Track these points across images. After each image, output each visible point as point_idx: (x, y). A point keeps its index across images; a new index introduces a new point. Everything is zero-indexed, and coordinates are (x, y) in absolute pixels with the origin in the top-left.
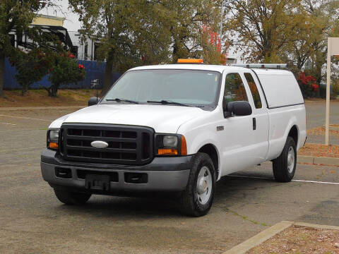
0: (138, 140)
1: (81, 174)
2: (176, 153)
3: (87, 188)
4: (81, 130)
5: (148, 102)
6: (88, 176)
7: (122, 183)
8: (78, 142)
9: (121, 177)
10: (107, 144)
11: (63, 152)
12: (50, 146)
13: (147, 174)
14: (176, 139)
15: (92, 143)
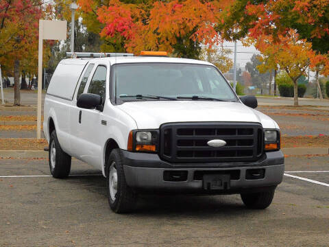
0: (254, 136)
1: (198, 175)
2: (276, 147)
5: (178, 98)
6: (206, 177)
7: (243, 180)
8: (189, 143)
9: (243, 174)
10: (225, 143)
11: (168, 154)
12: (137, 149)
13: (264, 170)
14: (275, 133)
15: (209, 142)
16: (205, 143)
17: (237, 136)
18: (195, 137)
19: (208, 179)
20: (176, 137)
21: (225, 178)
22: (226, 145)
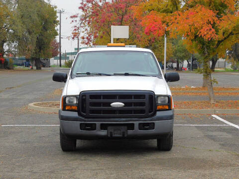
0: (146, 100)
2: (167, 108)
3: (109, 136)
4: (101, 95)
5: (114, 74)
6: (109, 128)
7: (137, 131)
8: (99, 104)
9: (136, 126)
10: (123, 104)
11: (84, 112)
12: (67, 109)
13: (154, 123)
14: (167, 98)
15: (112, 104)
16: (109, 104)
17: (133, 100)
18: (102, 100)
19: (111, 129)
20: (89, 100)
21: (124, 129)
22: (124, 106)
